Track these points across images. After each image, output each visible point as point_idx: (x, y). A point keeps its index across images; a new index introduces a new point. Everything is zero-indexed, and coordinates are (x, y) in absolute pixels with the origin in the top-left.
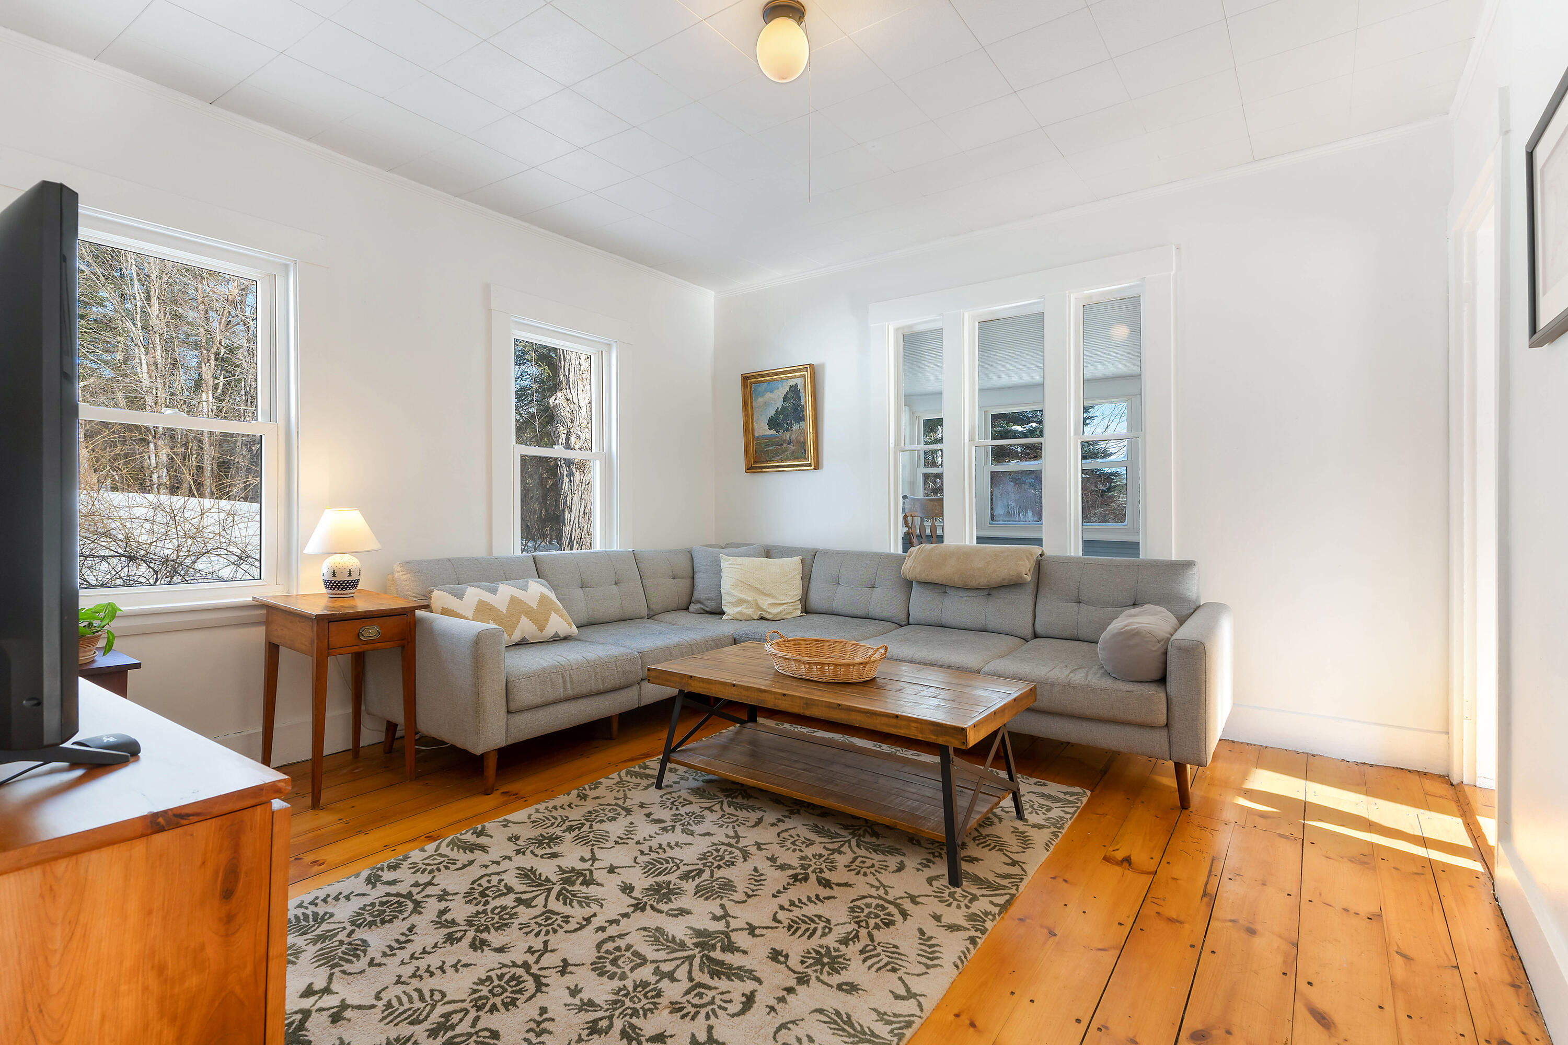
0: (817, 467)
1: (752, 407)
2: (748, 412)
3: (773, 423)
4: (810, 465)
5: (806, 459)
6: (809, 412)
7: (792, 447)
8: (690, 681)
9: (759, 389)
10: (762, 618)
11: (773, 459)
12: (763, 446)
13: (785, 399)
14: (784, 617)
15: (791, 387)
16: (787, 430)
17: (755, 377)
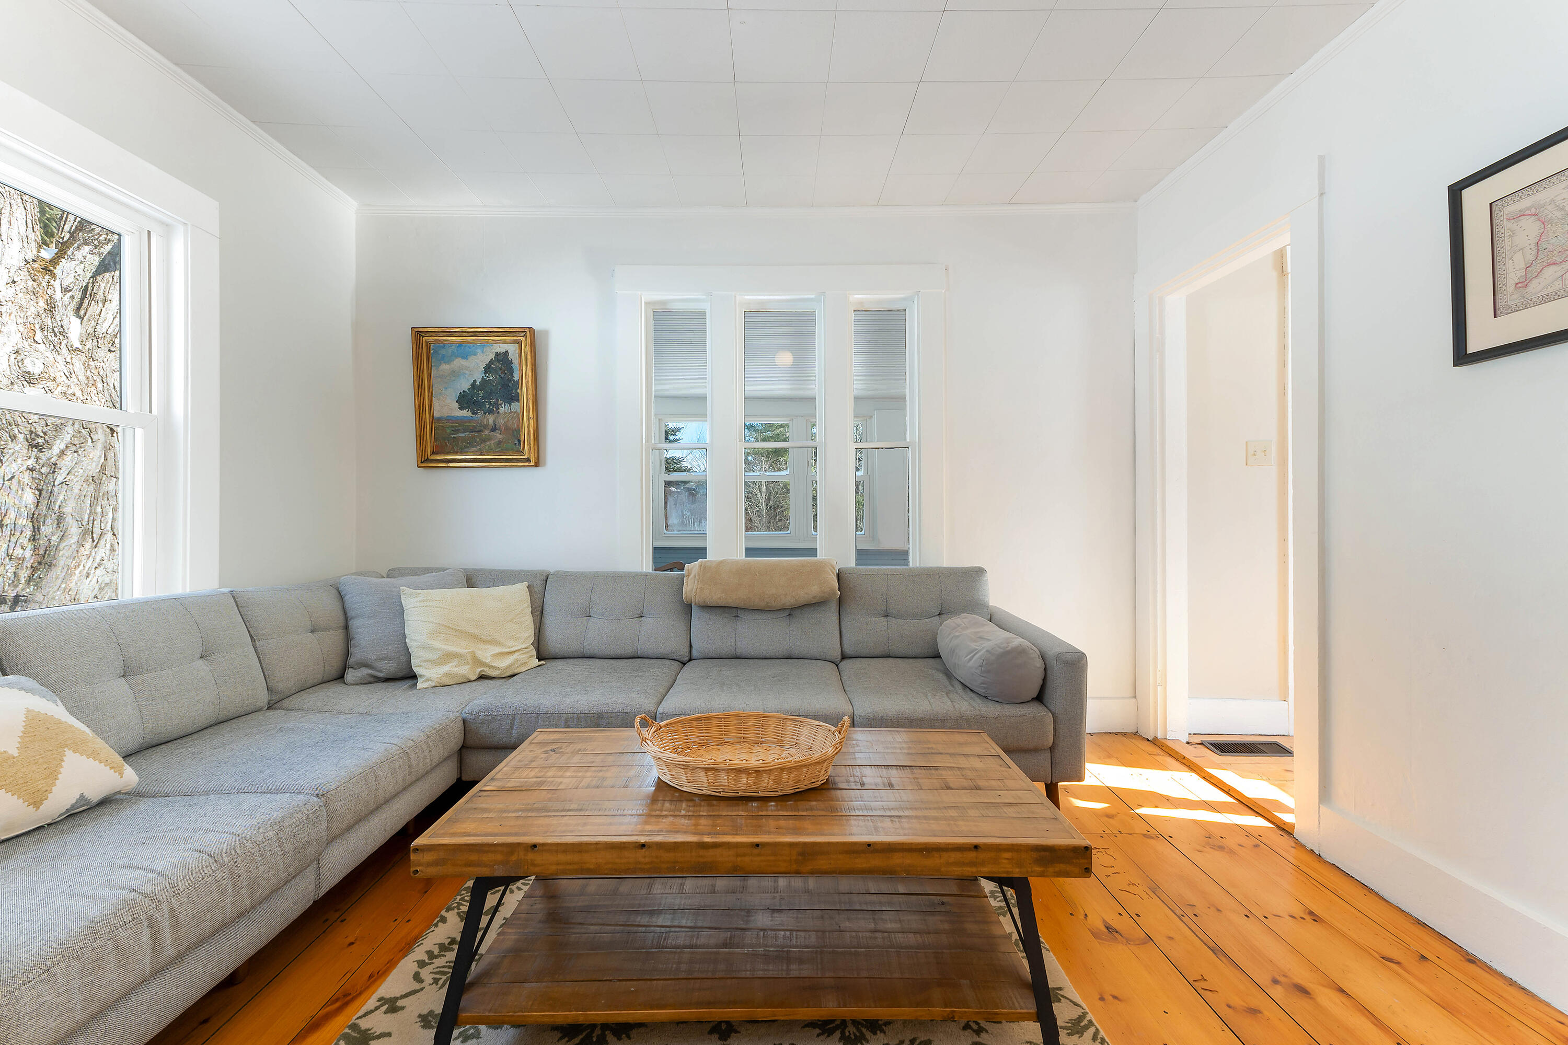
0: (537, 465)
1: (429, 375)
2: (423, 382)
3: (464, 400)
4: (528, 460)
5: (519, 452)
6: (525, 391)
7: (498, 436)
8: (531, 856)
9: (443, 352)
10: (482, 677)
11: (466, 450)
12: (448, 431)
13: (488, 369)
14: (516, 671)
15: (497, 354)
16: (491, 412)
17: (436, 334)
